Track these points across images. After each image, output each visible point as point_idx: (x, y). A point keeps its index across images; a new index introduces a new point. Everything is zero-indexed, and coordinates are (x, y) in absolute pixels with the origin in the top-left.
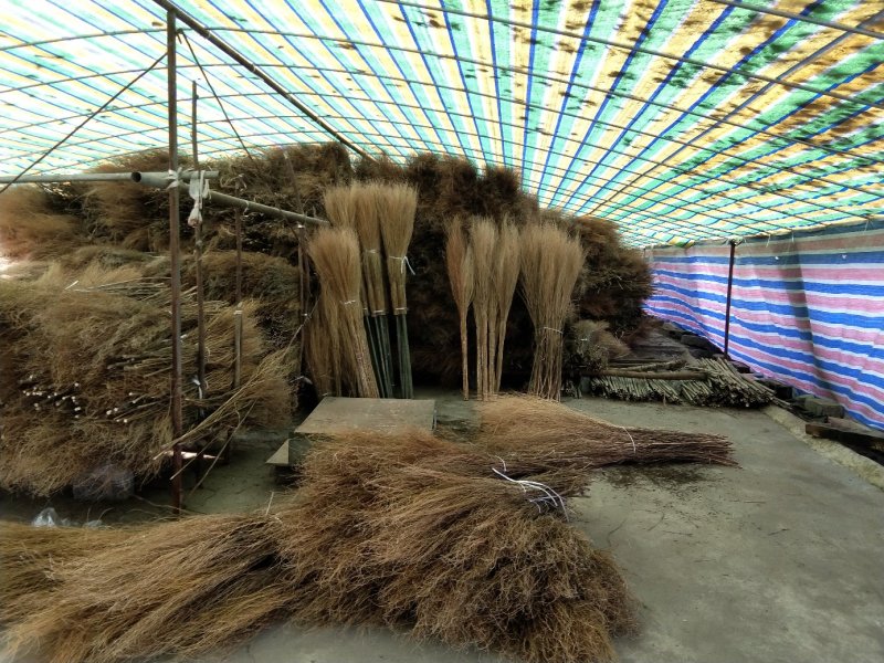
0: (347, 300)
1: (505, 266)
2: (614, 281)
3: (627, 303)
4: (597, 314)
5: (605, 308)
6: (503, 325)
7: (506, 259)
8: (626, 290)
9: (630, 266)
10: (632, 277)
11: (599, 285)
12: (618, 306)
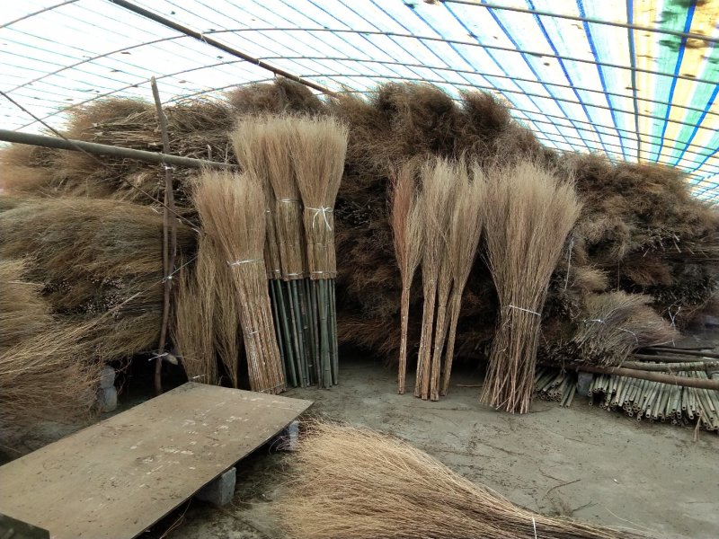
0: (235, 260)
1: (461, 221)
2: (669, 242)
3: (687, 271)
4: (644, 284)
5: (657, 276)
6: (457, 300)
7: (461, 210)
8: (687, 254)
9: (694, 222)
10: (697, 238)
11: (647, 246)
12: (676, 273)
